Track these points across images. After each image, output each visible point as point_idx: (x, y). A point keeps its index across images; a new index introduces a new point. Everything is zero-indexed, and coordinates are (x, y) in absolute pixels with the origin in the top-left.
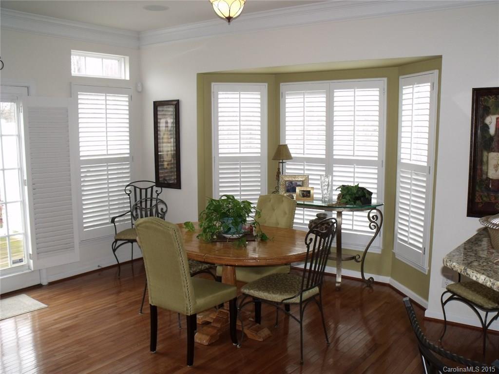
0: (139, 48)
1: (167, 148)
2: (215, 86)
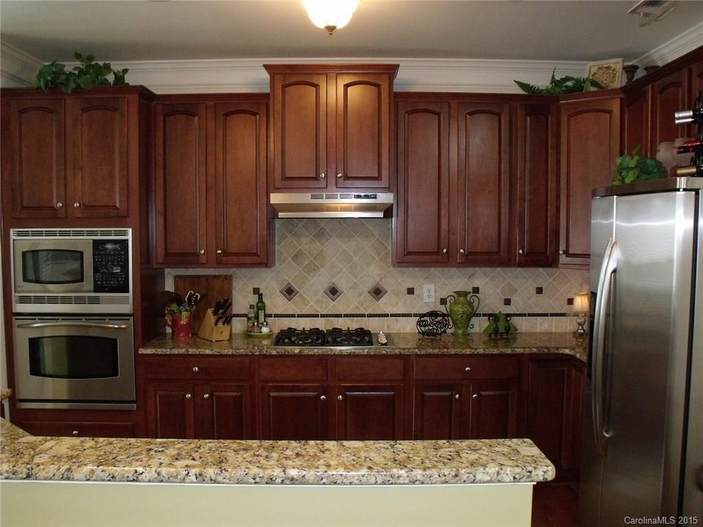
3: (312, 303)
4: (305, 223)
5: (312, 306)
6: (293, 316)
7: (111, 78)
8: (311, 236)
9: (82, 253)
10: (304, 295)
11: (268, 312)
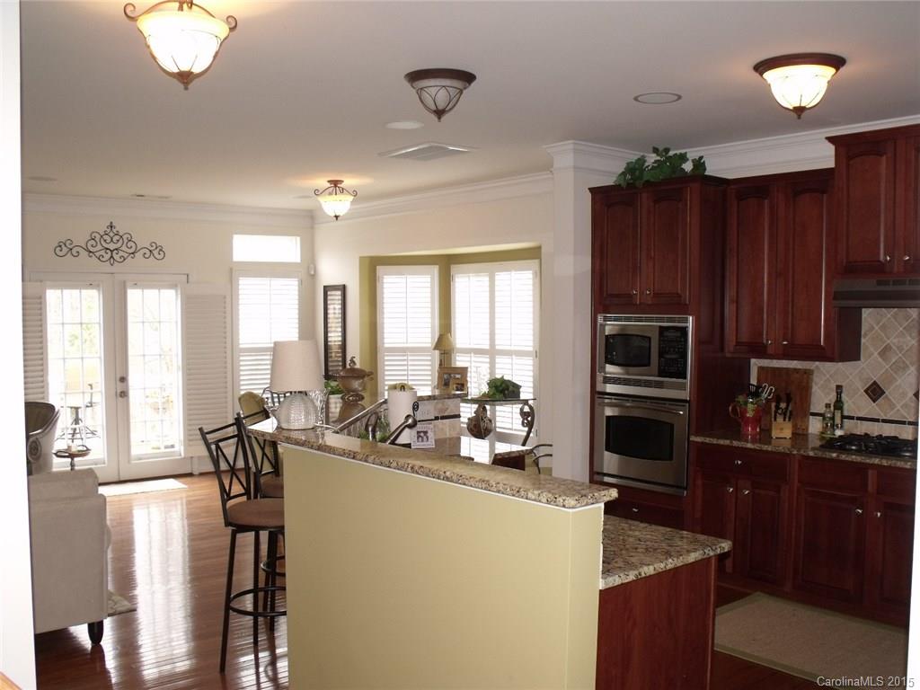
0: (312, 228)
1: (335, 337)
2: (380, 269)
3: (899, 407)
4: (896, 313)
5: (898, 410)
6: (877, 420)
7: (688, 167)
8: (901, 329)
9: (650, 338)
10: (891, 398)
11: (846, 413)
